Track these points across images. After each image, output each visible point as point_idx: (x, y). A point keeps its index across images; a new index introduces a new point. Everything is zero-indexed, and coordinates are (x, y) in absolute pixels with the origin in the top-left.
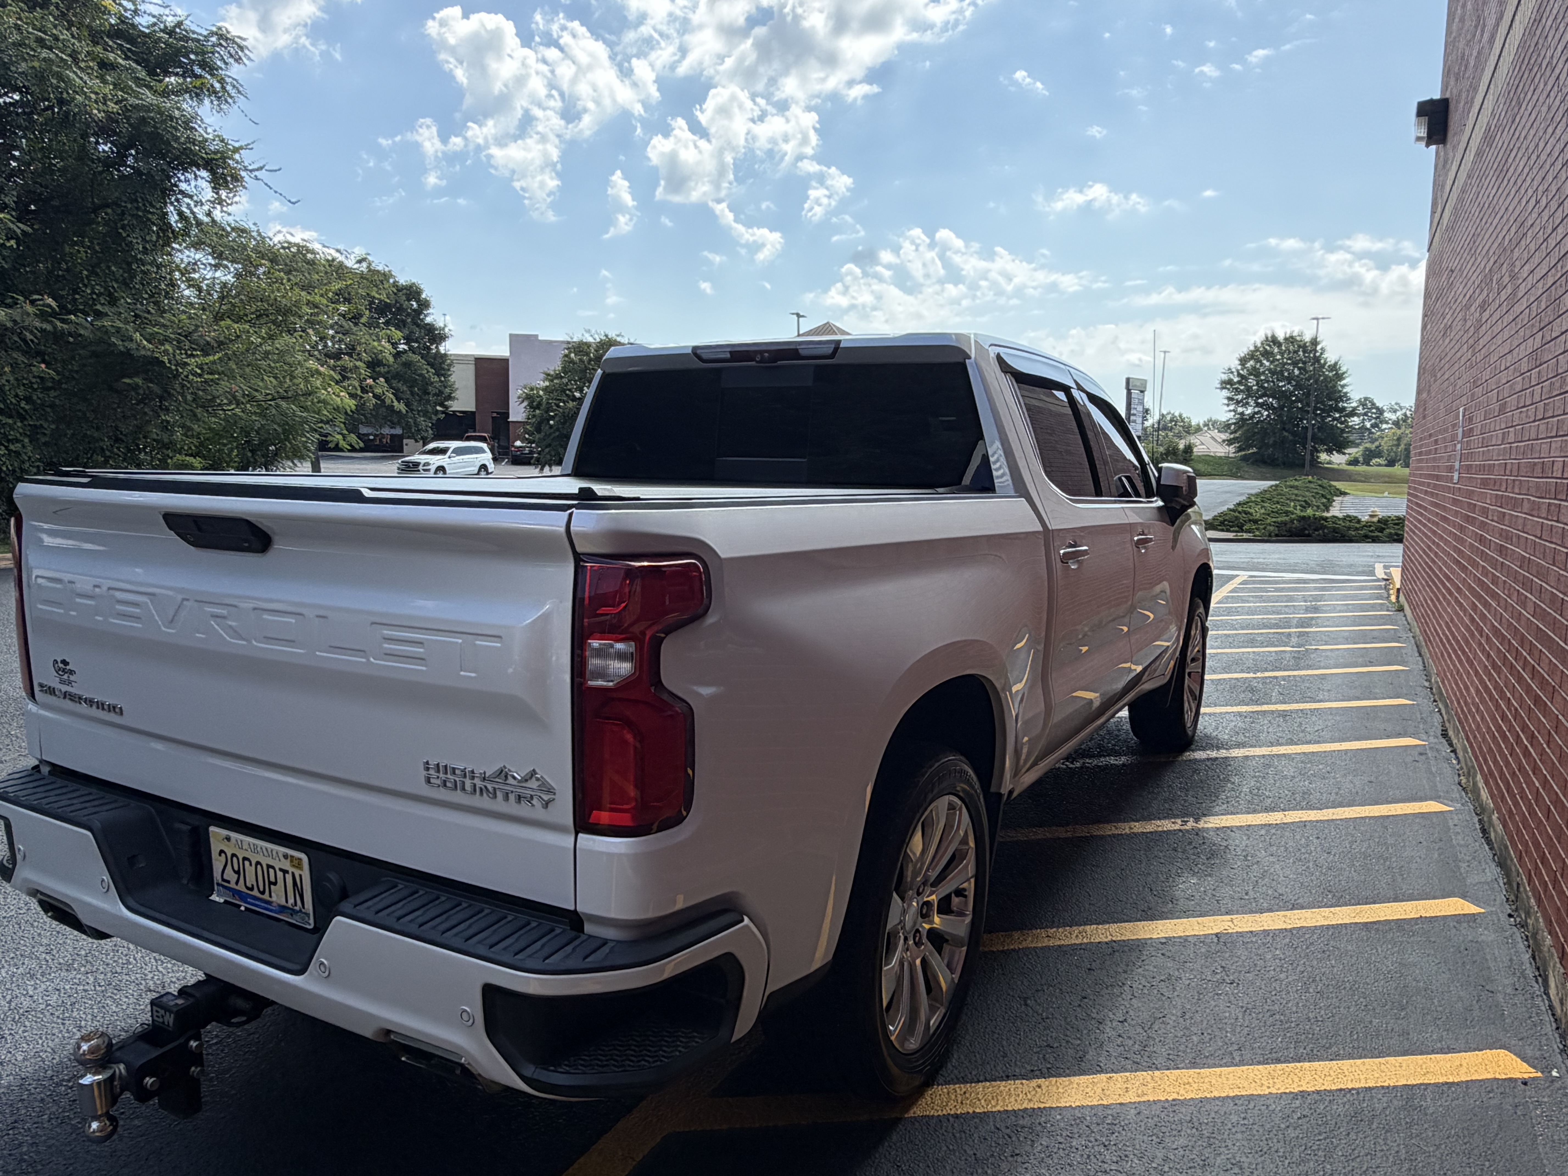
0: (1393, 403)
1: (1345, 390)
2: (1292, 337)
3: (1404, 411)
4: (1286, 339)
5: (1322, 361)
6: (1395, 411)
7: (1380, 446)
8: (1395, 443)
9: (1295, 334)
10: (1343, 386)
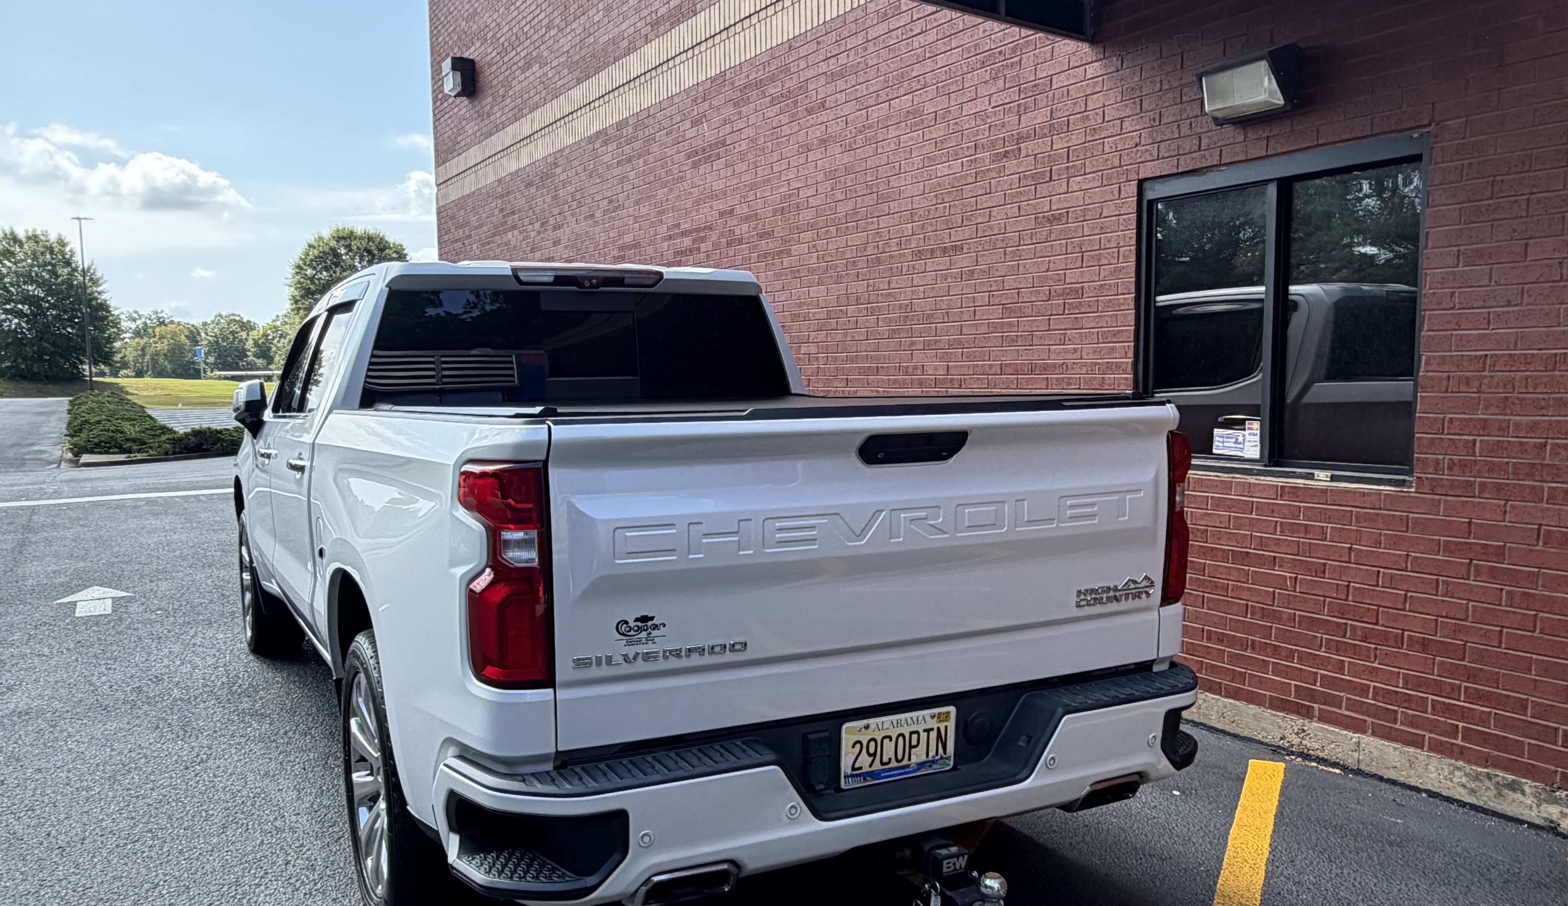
0: (131, 311)
1: (103, 297)
2: (36, 236)
3: (143, 320)
4: (29, 238)
5: (73, 265)
6: (134, 320)
7: (125, 356)
8: (140, 353)
9: (38, 232)
10: (99, 293)
